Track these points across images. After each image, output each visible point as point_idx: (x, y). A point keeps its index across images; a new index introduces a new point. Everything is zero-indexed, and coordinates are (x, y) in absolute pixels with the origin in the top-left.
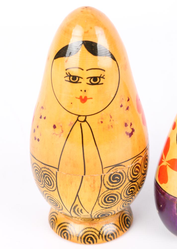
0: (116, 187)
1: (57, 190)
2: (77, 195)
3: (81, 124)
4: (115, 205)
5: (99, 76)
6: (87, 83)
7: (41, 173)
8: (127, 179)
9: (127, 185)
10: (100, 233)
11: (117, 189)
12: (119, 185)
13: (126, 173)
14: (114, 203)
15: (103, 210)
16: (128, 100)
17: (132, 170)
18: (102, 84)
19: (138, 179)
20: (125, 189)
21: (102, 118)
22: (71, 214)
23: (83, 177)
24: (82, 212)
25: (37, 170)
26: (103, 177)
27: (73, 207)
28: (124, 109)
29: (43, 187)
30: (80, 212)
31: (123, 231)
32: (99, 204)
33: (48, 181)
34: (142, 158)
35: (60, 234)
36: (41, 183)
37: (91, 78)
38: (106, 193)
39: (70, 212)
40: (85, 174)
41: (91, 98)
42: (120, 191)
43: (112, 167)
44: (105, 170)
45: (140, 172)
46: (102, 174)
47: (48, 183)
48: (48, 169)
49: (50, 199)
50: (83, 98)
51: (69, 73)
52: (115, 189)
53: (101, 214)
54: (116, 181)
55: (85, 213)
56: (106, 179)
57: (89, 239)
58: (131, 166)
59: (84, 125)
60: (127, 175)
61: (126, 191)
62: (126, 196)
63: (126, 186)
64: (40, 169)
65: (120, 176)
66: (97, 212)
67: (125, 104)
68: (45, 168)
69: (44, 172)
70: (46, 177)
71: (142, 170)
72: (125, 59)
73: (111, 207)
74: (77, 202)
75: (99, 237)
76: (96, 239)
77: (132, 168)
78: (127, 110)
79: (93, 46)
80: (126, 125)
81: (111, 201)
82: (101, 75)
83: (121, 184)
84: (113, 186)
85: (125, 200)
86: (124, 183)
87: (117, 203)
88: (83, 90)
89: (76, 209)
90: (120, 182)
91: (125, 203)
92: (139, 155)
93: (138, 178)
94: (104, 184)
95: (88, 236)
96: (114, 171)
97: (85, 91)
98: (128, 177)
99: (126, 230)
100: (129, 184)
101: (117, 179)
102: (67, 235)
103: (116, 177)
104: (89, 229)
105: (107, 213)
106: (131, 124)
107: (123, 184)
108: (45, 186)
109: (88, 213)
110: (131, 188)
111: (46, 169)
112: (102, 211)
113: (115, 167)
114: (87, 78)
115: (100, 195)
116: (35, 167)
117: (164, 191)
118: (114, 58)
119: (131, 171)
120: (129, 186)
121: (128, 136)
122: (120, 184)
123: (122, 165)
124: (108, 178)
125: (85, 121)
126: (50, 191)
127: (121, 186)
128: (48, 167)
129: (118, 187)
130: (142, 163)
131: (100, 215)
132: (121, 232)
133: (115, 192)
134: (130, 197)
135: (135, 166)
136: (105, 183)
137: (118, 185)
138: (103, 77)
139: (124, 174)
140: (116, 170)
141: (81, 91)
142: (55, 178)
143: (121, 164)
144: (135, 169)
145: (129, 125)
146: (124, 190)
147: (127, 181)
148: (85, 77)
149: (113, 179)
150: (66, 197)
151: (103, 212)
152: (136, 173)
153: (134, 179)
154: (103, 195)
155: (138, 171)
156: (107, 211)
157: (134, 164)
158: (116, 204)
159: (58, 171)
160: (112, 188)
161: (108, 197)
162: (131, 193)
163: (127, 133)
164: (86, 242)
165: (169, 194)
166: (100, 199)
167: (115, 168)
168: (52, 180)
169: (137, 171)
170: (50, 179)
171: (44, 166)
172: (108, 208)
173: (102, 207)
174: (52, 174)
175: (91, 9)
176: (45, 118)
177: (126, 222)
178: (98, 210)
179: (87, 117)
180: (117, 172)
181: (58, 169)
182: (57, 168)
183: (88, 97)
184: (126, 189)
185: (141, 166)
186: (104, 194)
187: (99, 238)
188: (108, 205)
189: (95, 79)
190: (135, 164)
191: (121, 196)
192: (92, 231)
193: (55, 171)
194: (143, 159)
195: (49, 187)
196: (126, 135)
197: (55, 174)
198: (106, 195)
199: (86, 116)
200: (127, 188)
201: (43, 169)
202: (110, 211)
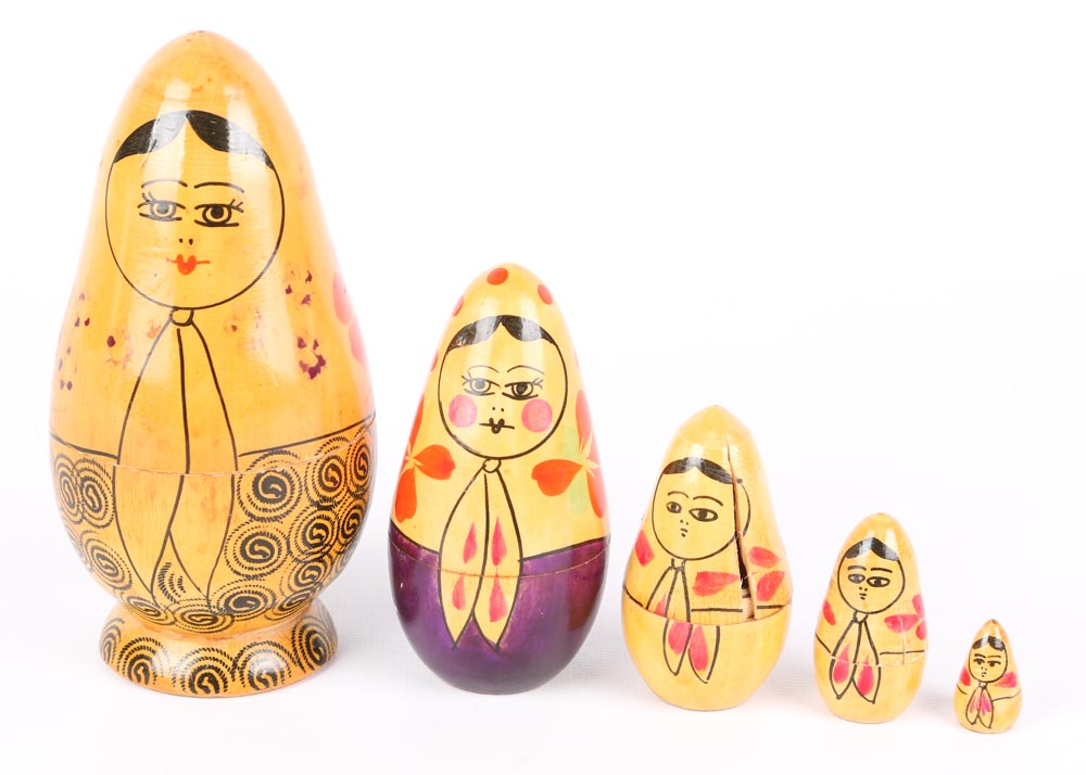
0: (273, 514)
1: (114, 521)
2: (169, 533)
3: (178, 330)
4: (273, 571)
5: (228, 203)
6: (196, 222)
7: (73, 480)
8: (304, 496)
9: (305, 514)
10: (235, 665)
11: (276, 519)
12: (281, 508)
13: (302, 476)
14: (271, 565)
15: (240, 584)
16: (309, 278)
17: (317, 470)
18: (237, 225)
19: (339, 503)
20: (298, 523)
21: (235, 318)
22: (154, 597)
23: (182, 478)
24: (182, 588)
25: (67, 476)
26: (236, 480)
27: (158, 571)
28: (295, 299)
29: (79, 522)
30: (176, 587)
31: (302, 668)
32: (228, 562)
33: (91, 498)
34: (346, 445)
35: (126, 671)
36: (74, 511)
37: (207, 207)
38: (245, 528)
39: (151, 592)
40: (187, 472)
41: (207, 262)
42: (284, 526)
43: (261, 454)
44: (244, 462)
45: (342, 483)
46: (234, 472)
47: (91, 504)
48: (93, 462)
49: (99, 555)
50: (185, 260)
51: (150, 194)
52: (270, 519)
53: (234, 595)
54: (272, 496)
55: (191, 592)
56: (246, 488)
57: (206, 678)
58: (314, 459)
59: (188, 332)
60: (303, 484)
61: (301, 530)
62: (304, 548)
63: (303, 517)
64: (71, 468)
65: (284, 482)
66: (224, 590)
67: (302, 289)
68: (85, 460)
69: (83, 475)
70: (90, 486)
71: (348, 481)
72: (301, 169)
73: (262, 575)
74: (169, 556)
75: (232, 673)
76: (225, 681)
77: (319, 466)
78: (305, 306)
79: (211, 126)
80: (301, 344)
81: (260, 557)
82: (234, 201)
83: (288, 507)
84: (265, 510)
85: (300, 561)
86: (296, 505)
87: (279, 566)
88: (186, 241)
89: (167, 576)
90: (284, 501)
91: (300, 569)
92: (340, 435)
93: (337, 500)
94: (241, 503)
95: (203, 672)
96: (268, 467)
97: (191, 242)
98: (307, 489)
99: (311, 667)
100: (309, 511)
101: (274, 491)
102: (146, 671)
103: (273, 486)
104: (207, 654)
105: (250, 595)
106: (316, 345)
107: (293, 508)
108: (86, 515)
109: (199, 589)
110: (319, 526)
111: (86, 465)
112: (235, 585)
113: (272, 454)
114: (197, 208)
115: (229, 534)
116: (62, 465)
117: (408, 538)
118: (269, 163)
119: (316, 474)
120: (312, 517)
121: (307, 374)
122: (284, 505)
123: (289, 453)
124: (251, 484)
125: (190, 322)
126: (98, 527)
127: (287, 513)
128: (91, 456)
129: (278, 513)
130: (349, 460)
131: (233, 600)
132: (296, 669)
133: (270, 527)
134: (315, 553)
135: (328, 464)
136: (244, 498)
137: (278, 509)
138: (237, 208)
139: (295, 478)
140: (273, 464)
141: (181, 241)
142: (110, 486)
143: (287, 449)
144: (327, 470)
145: (310, 345)
146: (295, 527)
147: (304, 502)
148: (191, 205)
149: (266, 491)
150: (140, 541)
151: (239, 590)
152: (331, 484)
153: (325, 499)
154: (238, 533)
155: (338, 479)
156: (252, 589)
157: (323, 456)
158: (274, 566)
159: (118, 463)
160: (261, 514)
161: (251, 542)
162: (317, 541)
163: (303, 366)
164: (197, 688)
165: (419, 546)
166: (230, 545)
167: (270, 458)
168: (103, 492)
169: (333, 480)
170: (99, 492)
171: (81, 455)
172: (255, 577)
173: (238, 573)
174: (102, 474)
175: (212, 36)
176: (87, 323)
177: (312, 647)
178: (225, 582)
179: (196, 311)
180: (275, 471)
181: (118, 458)
182: (116, 454)
183: (199, 259)
184: (303, 526)
185: (345, 466)
186: (241, 531)
187: (233, 677)
188: (252, 569)
189: (217, 210)
190: (325, 457)
191: (288, 543)
192: (215, 659)
193: (109, 463)
194: (352, 448)
195: (93, 514)
196: (301, 370)
197: (111, 474)
198: (246, 535)
199: (192, 310)
200: (305, 523)
201: (79, 466)
202: (259, 590)
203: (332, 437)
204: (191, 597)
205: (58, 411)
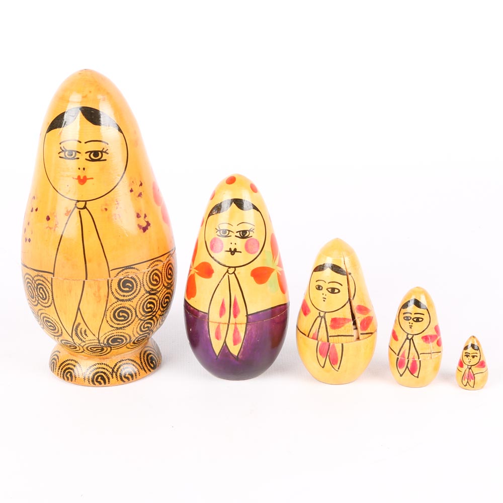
0: (128, 298)
1: (53, 304)
2: (79, 309)
3: (80, 212)
4: (129, 325)
5: (101, 150)
6: (86, 159)
7: (33, 285)
8: (142, 289)
9: (143, 297)
10: (113, 371)
11: (129, 300)
12: (132, 294)
13: (141, 279)
14: (128, 322)
15: (113, 332)
16: (141, 185)
17: (148, 276)
18: (105, 160)
19: (159, 291)
20: (140, 302)
21: (106, 205)
22: (73, 340)
23: (84, 282)
24: (86, 335)
25: (30, 283)
26: (110, 282)
27: (75, 327)
28: (134, 194)
29: (36, 305)
30: (83, 334)
31: (145, 371)
32: (107, 321)
33: (41, 294)
34: (162, 264)
35: (62, 375)
36: (34, 300)
37: (91, 152)
38: (115, 305)
39: (72, 337)
40: (86, 279)
41: (92, 178)
42: (134, 303)
43: (121, 269)
44: (113, 273)
45: (161, 282)
46: (109, 278)
47: (42, 296)
48: (42, 276)
49: (46, 321)
50: (82, 178)
51: (64, 147)
52: (126, 300)
53: (111, 337)
54: (127, 289)
55: (91, 337)
56: (115, 286)
57: (100, 378)
58: (146, 271)
59: (84, 212)
60: (142, 283)
61: (142, 305)
62: (143, 313)
63: (142, 298)
64: (32, 279)
65: (133, 282)
66: (107, 335)
67: (137, 189)
68: (38, 276)
69: (37, 282)
70: (41, 288)
71: (163, 281)
72: (135, 132)
73: (124, 327)
74: (79, 319)
75: (112, 375)
76: (109, 379)
77: (149, 274)
78: (139, 197)
79: (92, 113)
80: (138, 216)
81: (123, 318)
82: (104, 149)
83: (135, 294)
84: (124, 296)
85: (142, 320)
86: (139, 293)
87: (132, 323)
88: (82, 169)
89: (79, 329)
90: (133, 292)
91: (142, 324)
92: (159, 259)
93: (158, 290)
94: (112, 293)
95: (98, 374)
96: (125, 275)
97: (84, 169)
98: (144, 285)
99: (149, 370)
100: (145, 296)
101: (128, 287)
102: (71, 375)
103: (127, 284)
104: (100, 366)
105: (119, 337)
106: (145, 216)
107: (137, 294)
108: (39, 301)
109: (94, 335)
110: (150, 303)
111: (39, 278)
112: (112, 332)
113: (126, 269)
114: (86, 153)
115: (107, 308)
116: (28, 278)
117: (192, 307)
118: (120, 130)
119: (148, 278)
120: (147, 298)
121: (142, 230)
122: (133, 293)
123: (135, 268)
124: (117, 284)
125: (85, 207)
126: (46, 307)
127: (135, 297)
128: (41, 274)
129: (130, 297)
130: (163, 270)
131: (111, 339)
132: (142, 372)
133: (127, 304)
134: (149, 316)
135: (153, 273)
136: (114, 291)
137: (130, 295)
138: (105, 152)
139: (138, 280)
140: (127, 274)
141: (79, 169)
142: (50, 287)
143: (133, 266)
144: (153, 276)
145: (143, 216)
146: (139, 303)
147: (143, 292)
148: (83, 152)
149: (124, 287)
150: (65, 313)
151: (113, 335)
152: (155, 283)
153: (152, 290)
154: (112, 308)
155: (158, 280)
156: (119, 334)
157: (151, 269)
158: (130, 323)
159: (54, 276)
160: (122, 298)
161: (118, 311)
162: (150, 310)
163: (140, 226)
164: (95, 382)
165: (198, 310)
166: (108, 313)
167: (126, 271)
168: (47, 290)
169: (156, 280)
170: (45, 290)
171: (36, 273)
172: (121, 328)
173: (113, 327)
174: (46, 282)
175: (92, 72)
176: (36, 210)
177: (149, 361)
178: (107, 331)
179: (87, 202)
180: (128, 277)
181: (53, 274)
182: (53, 272)
183: (88, 177)
184: (143, 303)
185: (161, 274)
186: (113, 306)
187: (112, 376)
188: (119, 324)
189: (96, 153)
190: (152, 270)
191: (136, 311)
192: (103, 368)
193: (49, 276)
194: (165, 265)
195: (43, 301)
196: (139, 228)
197: (50, 282)
198: (115, 308)
199: (86, 201)
200: (144, 302)
201: (35, 279)
202: (123, 334)
203: (155, 260)
204: (90, 339)
205: (24, 253)
